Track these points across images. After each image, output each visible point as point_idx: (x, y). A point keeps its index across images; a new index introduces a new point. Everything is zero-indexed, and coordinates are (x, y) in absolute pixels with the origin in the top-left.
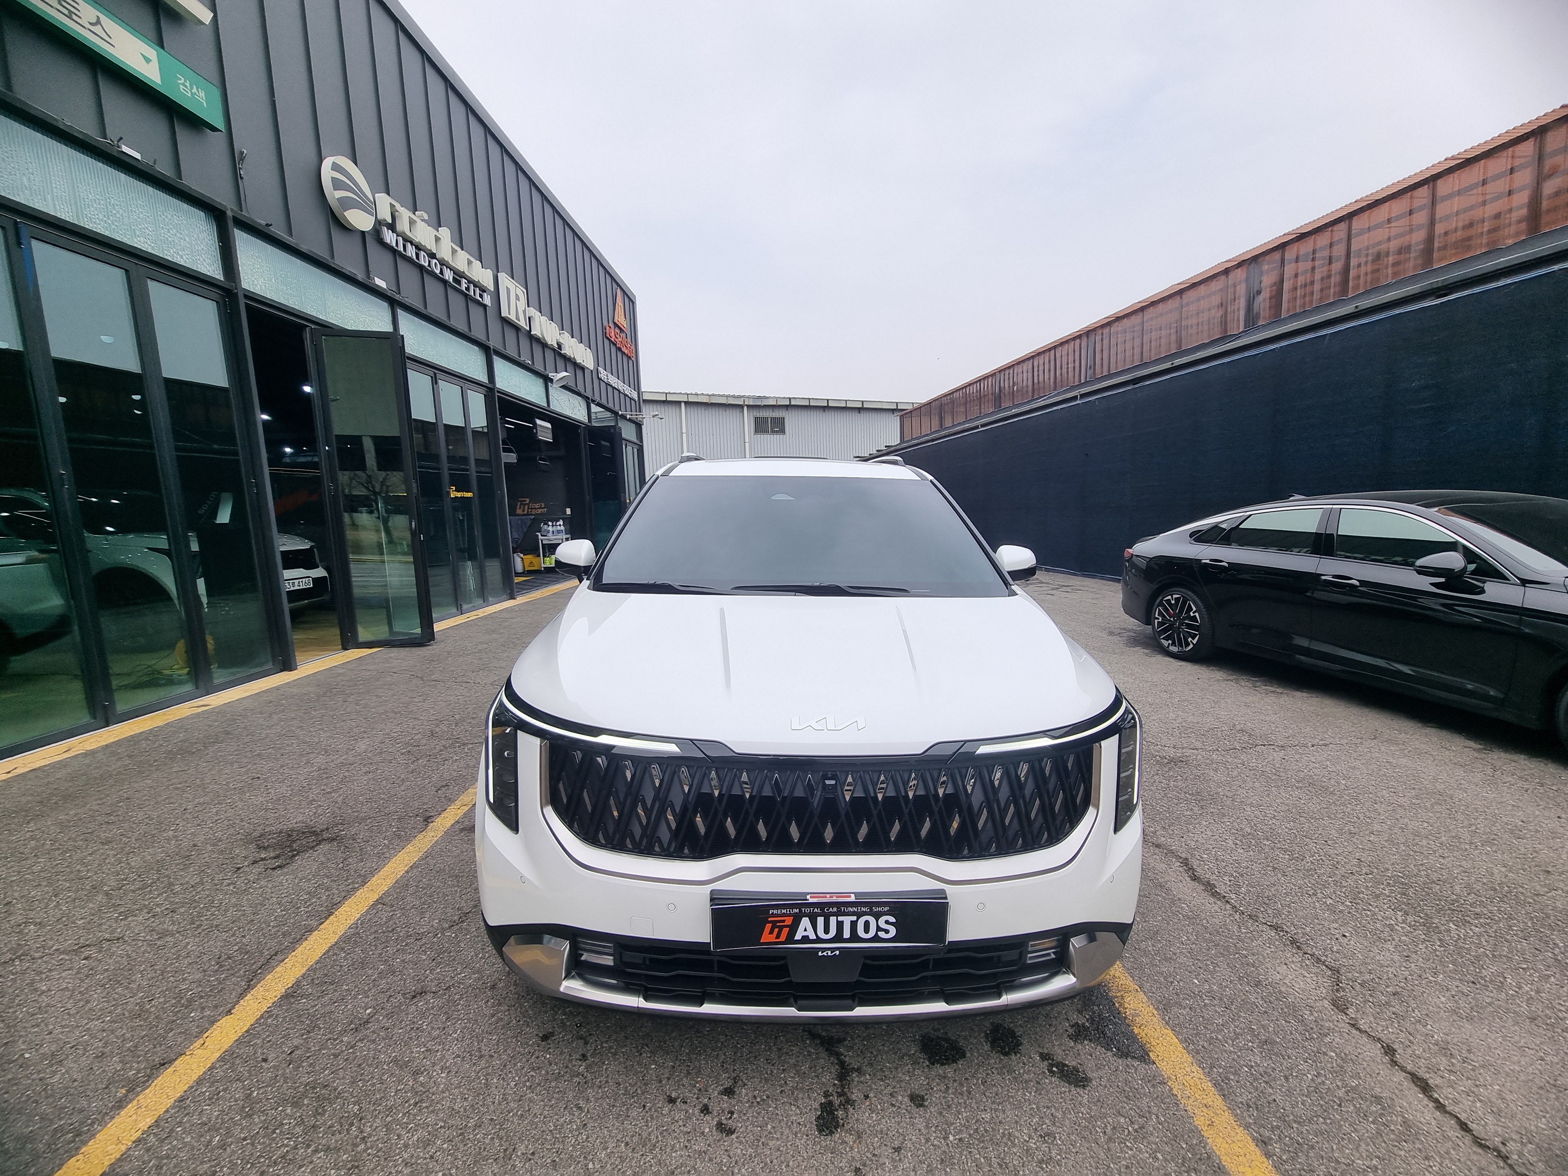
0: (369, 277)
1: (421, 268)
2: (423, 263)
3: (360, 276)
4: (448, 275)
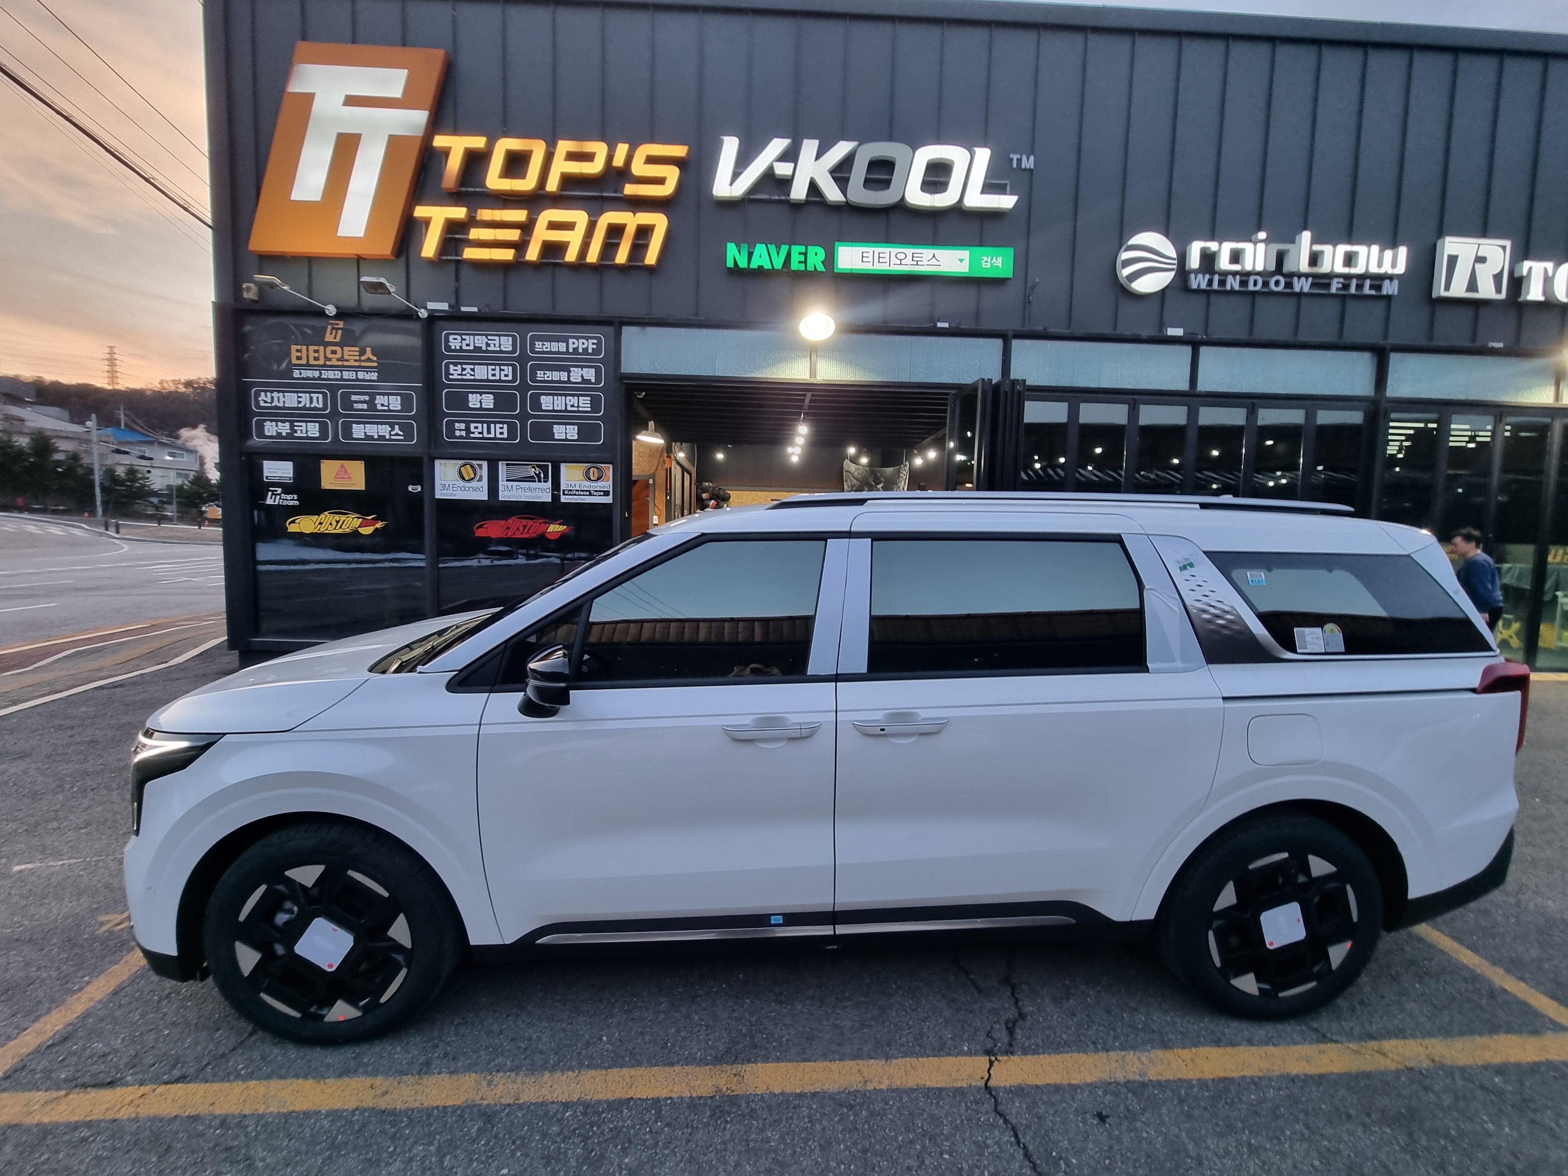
0: (1161, 330)
1: (1254, 293)
2: (1251, 287)
3: (1145, 334)
4: (1302, 285)
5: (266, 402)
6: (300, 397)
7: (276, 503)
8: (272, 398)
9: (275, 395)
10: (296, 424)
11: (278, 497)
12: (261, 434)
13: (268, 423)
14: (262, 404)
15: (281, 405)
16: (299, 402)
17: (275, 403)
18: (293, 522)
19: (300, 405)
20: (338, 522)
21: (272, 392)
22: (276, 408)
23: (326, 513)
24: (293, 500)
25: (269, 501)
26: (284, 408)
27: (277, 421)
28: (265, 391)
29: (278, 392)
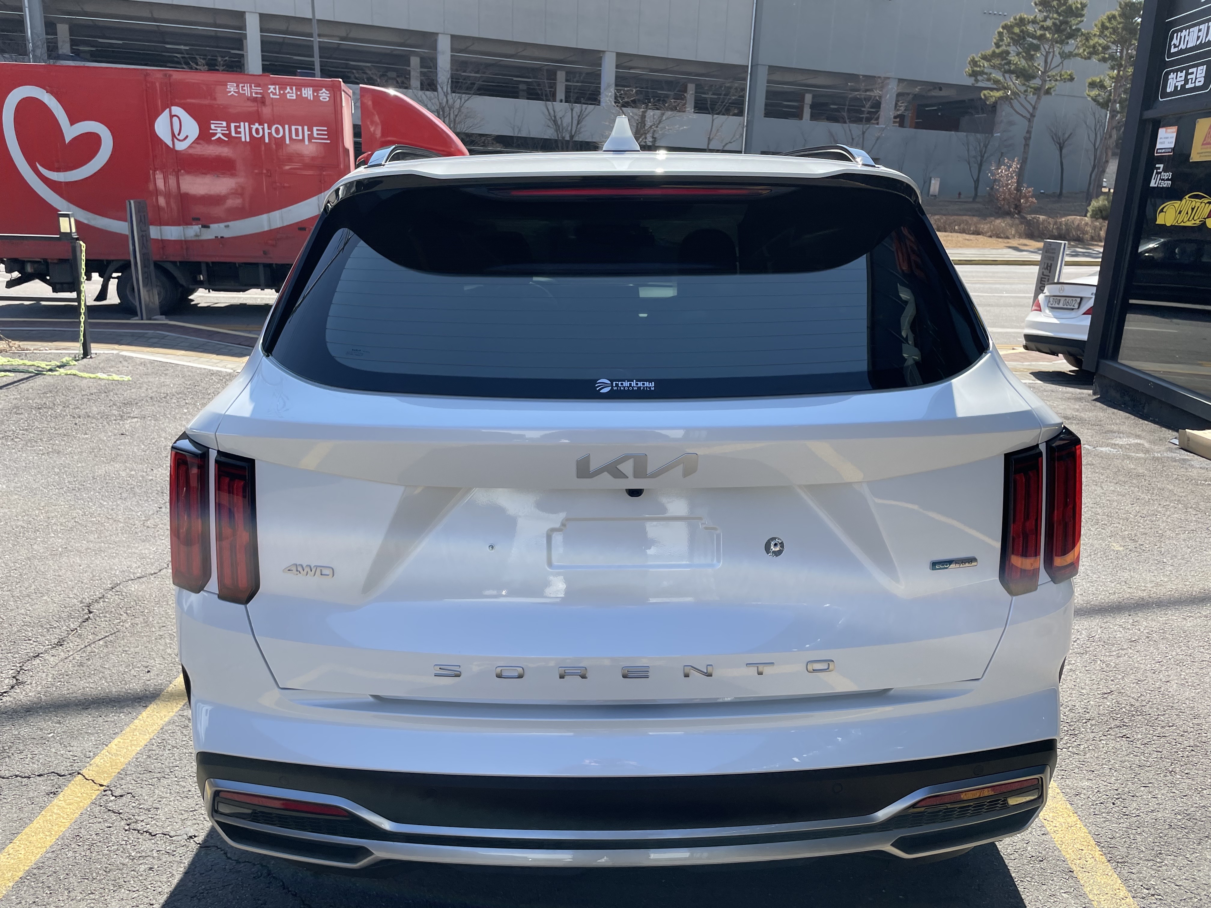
5: (1175, 46)
6: (1200, 30)
7: (1156, 186)
8: (1181, 37)
9: (1184, 33)
10: (1190, 71)
11: (1159, 175)
12: (1165, 94)
13: (1172, 76)
14: (1173, 50)
15: (1184, 48)
16: (1198, 37)
17: (1182, 46)
18: (1162, 211)
19: (1198, 43)
20: (1193, 209)
21: (1181, 30)
22: (1181, 52)
23: (1187, 197)
24: (1168, 180)
25: (1153, 184)
26: (1187, 50)
27: (1176, 71)
28: (1177, 31)
29: (1186, 28)
